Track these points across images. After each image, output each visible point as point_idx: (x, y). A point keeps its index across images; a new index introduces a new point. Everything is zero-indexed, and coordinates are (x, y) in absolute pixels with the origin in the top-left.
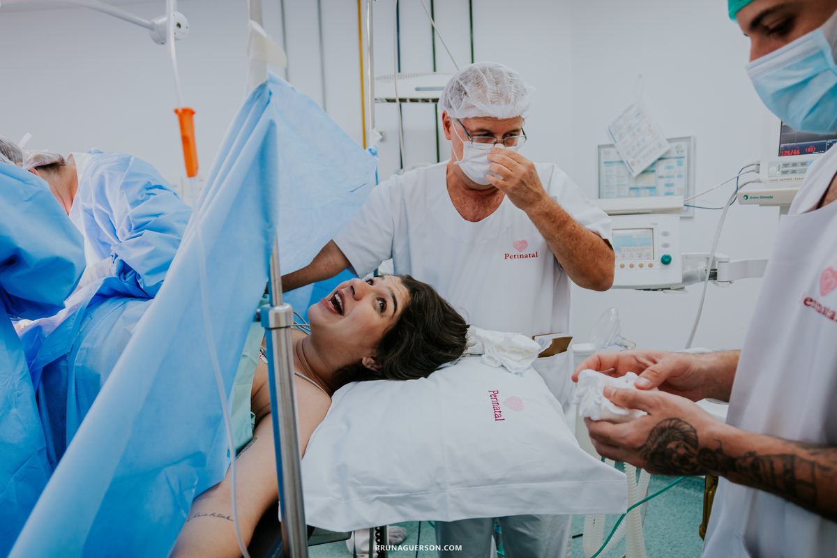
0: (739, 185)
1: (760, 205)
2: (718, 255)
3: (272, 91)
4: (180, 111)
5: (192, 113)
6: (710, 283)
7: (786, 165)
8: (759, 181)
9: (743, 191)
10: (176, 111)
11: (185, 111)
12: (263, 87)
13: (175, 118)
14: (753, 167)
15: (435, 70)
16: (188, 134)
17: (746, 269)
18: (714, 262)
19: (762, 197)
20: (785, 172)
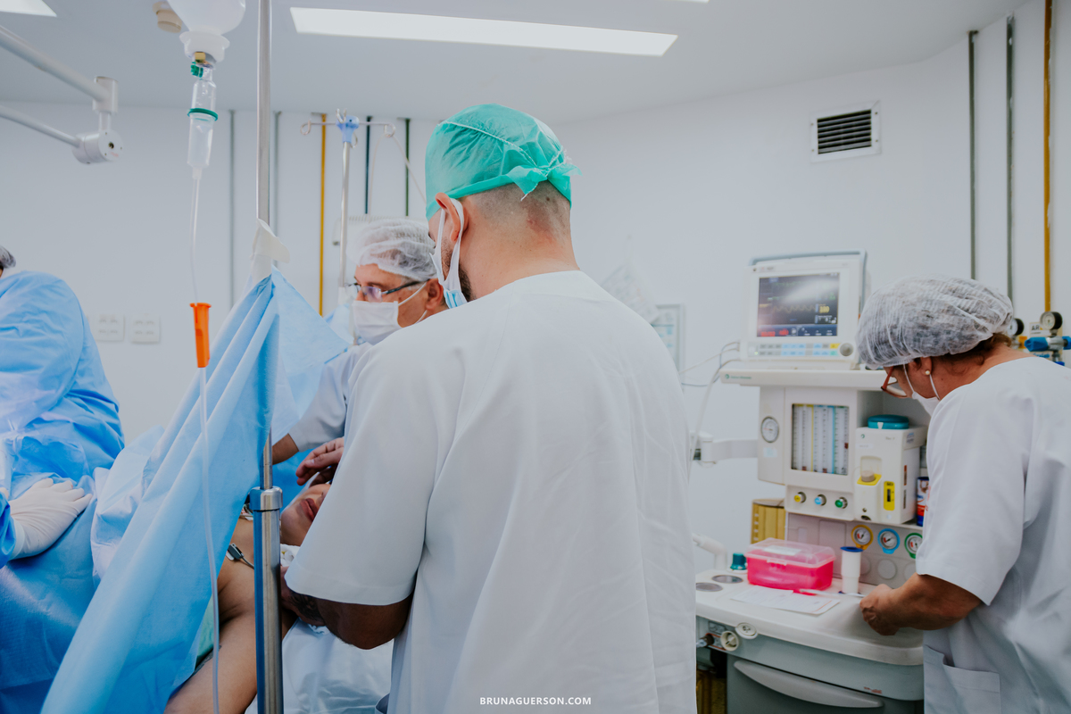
0: (723, 362)
1: (741, 385)
2: (704, 435)
3: (275, 284)
4: (196, 305)
5: (208, 307)
6: (695, 463)
7: (763, 346)
8: (738, 360)
9: (725, 370)
10: (192, 305)
11: (200, 305)
12: (267, 280)
13: (191, 310)
14: (734, 346)
15: (407, 215)
16: (202, 327)
17: (728, 450)
18: (698, 442)
19: (742, 377)
20: (762, 353)
